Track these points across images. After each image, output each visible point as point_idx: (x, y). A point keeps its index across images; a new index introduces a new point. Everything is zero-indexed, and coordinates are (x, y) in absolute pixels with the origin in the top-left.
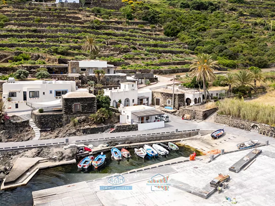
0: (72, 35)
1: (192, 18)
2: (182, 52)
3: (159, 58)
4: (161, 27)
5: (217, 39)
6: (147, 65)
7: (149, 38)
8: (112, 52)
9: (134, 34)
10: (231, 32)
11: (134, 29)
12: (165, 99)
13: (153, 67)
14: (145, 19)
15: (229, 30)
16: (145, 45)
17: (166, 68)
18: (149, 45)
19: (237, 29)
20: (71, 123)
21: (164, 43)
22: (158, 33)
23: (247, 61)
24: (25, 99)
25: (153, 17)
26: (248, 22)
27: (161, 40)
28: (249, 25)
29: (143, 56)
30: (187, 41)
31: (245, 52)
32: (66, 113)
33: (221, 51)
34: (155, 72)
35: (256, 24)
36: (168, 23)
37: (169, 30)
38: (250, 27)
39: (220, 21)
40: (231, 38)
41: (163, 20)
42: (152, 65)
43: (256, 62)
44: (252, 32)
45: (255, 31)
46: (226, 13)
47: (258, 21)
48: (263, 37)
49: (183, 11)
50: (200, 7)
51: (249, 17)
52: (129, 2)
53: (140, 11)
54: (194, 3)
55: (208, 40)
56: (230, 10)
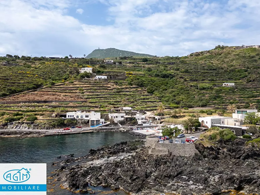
0: (111, 96)
1: (160, 83)
2: (155, 101)
3: (146, 105)
4: (146, 88)
5: (172, 94)
6: (142, 108)
7: (141, 95)
8: (128, 103)
9: (134, 94)
10: (179, 91)
11: (134, 91)
12: (149, 119)
13: (144, 108)
14: (138, 85)
16: (139, 99)
17: (149, 109)
18: (141, 99)
19: (182, 89)
20: (127, 123)
21: (148, 97)
22: (144, 92)
23: (184, 105)
24: (114, 118)
25: (142, 84)
26: (188, 85)
27: (146, 95)
28: (188, 86)
29: (140, 104)
30: (158, 96)
31: (184, 101)
32: (126, 121)
33: (172, 101)
34: (145, 110)
35: (191, 86)
36: (149, 87)
37: (149, 91)
38: (189, 88)
39: (174, 84)
40: (178, 94)
41: (146, 85)
42: (144, 107)
43: (187, 106)
44: (189, 90)
45: (191, 90)
46: (178, 80)
47: (192, 84)
48: (194, 93)
49: (156, 79)
50: (165, 76)
51: (189, 82)
52: (129, 76)
53: (135, 81)
54: (162, 74)
55: (167, 95)
56: (180, 78)
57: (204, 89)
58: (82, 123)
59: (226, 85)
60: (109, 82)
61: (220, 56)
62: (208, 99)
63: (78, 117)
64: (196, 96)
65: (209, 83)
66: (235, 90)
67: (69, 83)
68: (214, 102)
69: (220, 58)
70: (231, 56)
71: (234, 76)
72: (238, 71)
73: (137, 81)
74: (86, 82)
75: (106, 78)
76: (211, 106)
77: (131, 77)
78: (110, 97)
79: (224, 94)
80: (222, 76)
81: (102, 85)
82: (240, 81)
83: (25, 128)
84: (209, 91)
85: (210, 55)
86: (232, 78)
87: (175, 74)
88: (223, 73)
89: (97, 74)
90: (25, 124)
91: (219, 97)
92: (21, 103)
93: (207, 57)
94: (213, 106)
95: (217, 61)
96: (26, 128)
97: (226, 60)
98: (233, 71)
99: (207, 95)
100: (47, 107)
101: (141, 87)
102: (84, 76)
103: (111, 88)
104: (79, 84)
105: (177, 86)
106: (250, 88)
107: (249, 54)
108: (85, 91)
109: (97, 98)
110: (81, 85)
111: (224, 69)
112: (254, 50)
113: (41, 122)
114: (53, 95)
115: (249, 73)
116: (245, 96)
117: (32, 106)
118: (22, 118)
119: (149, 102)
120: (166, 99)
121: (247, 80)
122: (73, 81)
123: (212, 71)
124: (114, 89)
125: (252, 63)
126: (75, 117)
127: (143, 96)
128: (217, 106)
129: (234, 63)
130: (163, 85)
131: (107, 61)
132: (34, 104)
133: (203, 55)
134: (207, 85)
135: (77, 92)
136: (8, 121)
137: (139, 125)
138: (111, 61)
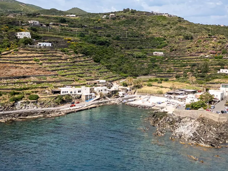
2: (107, 71)
4: (91, 57)
5: (116, 63)
9: (87, 64)
14: (83, 53)
15: (120, 59)
17: (110, 79)
20: (113, 96)
23: (131, 74)
24: (100, 91)
26: (125, 53)
28: (126, 55)
30: (105, 65)
31: (129, 70)
33: (121, 70)
35: (129, 55)
36: (94, 55)
37: (96, 60)
39: (114, 53)
40: (121, 63)
43: (134, 74)
45: (129, 58)
46: (114, 47)
47: (130, 53)
48: (133, 61)
49: (94, 46)
50: (102, 43)
51: (125, 50)
52: (71, 43)
53: (79, 49)
54: (99, 42)
55: (113, 64)
56: (116, 46)
57: (140, 57)
58: (76, 98)
59: (157, 54)
60: (56, 51)
61: (136, 22)
62: (147, 68)
63: (71, 92)
64: (136, 65)
65: (140, 51)
66: (165, 59)
67: (14, 51)
68: (153, 70)
69: (136, 24)
70: (145, 23)
72: (157, 39)
73: (81, 49)
74: (32, 50)
75: (50, 46)
76: (152, 74)
77: (73, 44)
78: (71, 69)
79: (159, 63)
80: (147, 44)
81: (51, 54)
82: (163, 49)
83: (34, 107)
84: (145, 59)
85: (127, 20)
86: (155, 46)
87: (109, 41)
88: (146, 41)
89: (36, 40)
90: (31, 103)
91: (156, 66)
92: (3, 80)
93: (124, 22)
94: (154, 74)
95: (135, 27)
97: (143, 26)
98: (153, 39)
99: (145, 64)
100: (32, 83)
101: (86, 55)
102: (26, 42)
103: (64, 57)
104: (26, 53)
105: (116, 54)
106: (175, 57)
107: (161, 21)
108: (41, 62)
109: (61, 70)
110: (29, 54)
111: (144, 36)
112: (164, 18)
113: (45, 101)
114: (16, 68)
115: (168, 42)
116: (178, 65)
117: (17, 83)
118: (24, 97)
119: (104, 72)
120: (114, 68)
121: (171, 50)
122: (17, 48)
123: (137, 38)
124: (68, 58)
125: (166, 31)
126: (69, 93)
127: (94, 65)
128: (159, 75)
129: (150, 30)
130: (104, 53)
131: (32, 23)
132: (16, 80)
133: (119, 19)
134: (141, 54)
135: (34, 64)
136: (14, 101)
137: (122, 97)
138: (36, 22)
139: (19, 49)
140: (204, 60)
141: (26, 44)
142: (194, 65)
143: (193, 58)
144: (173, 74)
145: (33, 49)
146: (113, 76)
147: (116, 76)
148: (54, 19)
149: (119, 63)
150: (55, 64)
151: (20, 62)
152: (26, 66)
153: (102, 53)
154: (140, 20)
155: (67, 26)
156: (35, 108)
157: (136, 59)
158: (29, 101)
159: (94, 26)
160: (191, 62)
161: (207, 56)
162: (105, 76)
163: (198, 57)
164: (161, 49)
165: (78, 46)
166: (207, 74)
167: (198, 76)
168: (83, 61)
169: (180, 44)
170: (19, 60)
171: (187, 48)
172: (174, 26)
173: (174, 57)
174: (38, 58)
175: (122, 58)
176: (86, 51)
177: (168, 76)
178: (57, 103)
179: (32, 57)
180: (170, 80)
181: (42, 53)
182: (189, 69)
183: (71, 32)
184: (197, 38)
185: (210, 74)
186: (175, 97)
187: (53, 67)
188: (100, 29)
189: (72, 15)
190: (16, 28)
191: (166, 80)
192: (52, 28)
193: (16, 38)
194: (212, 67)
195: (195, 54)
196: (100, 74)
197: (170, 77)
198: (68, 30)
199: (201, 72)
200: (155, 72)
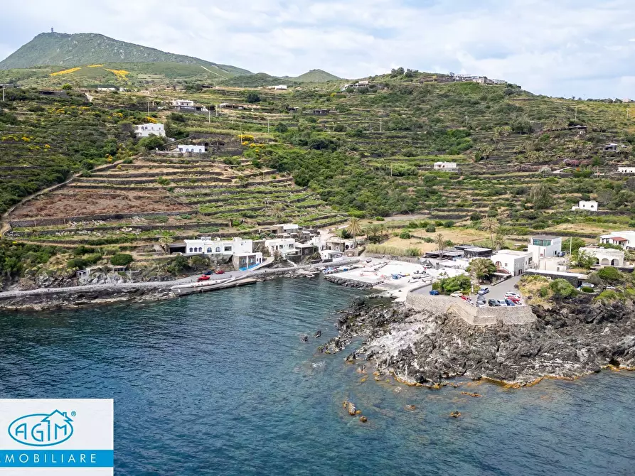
2: (319, 205)
3: (308, 214)
4: (289, 175)
5: (344, 188)
6: (305, 221)
7: (287, 191)
9: (276, 189)
11: (272, 182)
12: (335, 246)
14: (273, 167)
15: (354, 178)
16: (292, 202)
17: (318, 222)
18: (295, 201)
20: (305, 259)
21: (301, 195)
23: (373, 211)
24: (277, 249)
25: (280, 165)
26: (370, 166)
28: (370, 170)
30: (319, 191)
31: (371, 201)
32: (302, 255)
33: (351, 202)
34: (314, 227)
35: (377, 169)
36: (296, 171)
37: (300, 180)
38: (372, 172)
39: (343, 165)
40: (356, 186)
41: (290, 167)
43: (380, 212)
44: (374, 178)
45: (377, 176)
46: (347, 153)
47: (379, 165)
48: (385, 183)
49: (303, 151)
50: (320, 146)
51: (370, 159)
52: (250, 145)
53: (265, 157)
54: (314, 141)
55: (337, 190)
56: (352, 150)
57: (401, 174)
58: (219, 263)
59: (442, 167)
60: (213, 162)
61: (411, 97)
62: (414, 197)
63: (209, 250)
64: (390, 191)
65: (406, 160)
66: (459, 178)
67: (124, 163)
68: (425, 203)
69: (411, 101)
70: (432, 99)
71: (447, 144)
72: (453, 134)
73: (269, 157)
74: (162, 161)
75: (203, 151)
76: (424, 211)
77: (254, 147)
78: (235, 199)
79: (442, 186)
80: (425, 145)
81: (200, 169)
82: (461, 156)
83: (117, 280)
84: (413, 179)
85: (391, 94)
86: (445, 150)
87: (339, 139)
88: (425, 137)
89: (176, 139)
90: (113, 271)
91: (434, 193)
92: (70, 222)
93: (385, 98)
94: (427, 211)
95: (407, 109)
96: (119, 281)
97: (425, 107)
98: (442, 134)
99: (411, 189)
100: (131, 229)
101: (280, 171)
102: (153, 145)
103: (225, 176)
104: (147, 167)
105: (348, 167)
106: (484, 173)
107: (466, 94)
108: (173, 185)
109: (210, 201)
110: (154, 169)
111: (424, 128)
112: (475, 87)
113: (146, 267)
114: (114, 197)
115: (475, 140)
116: (483, 192)
117: (98, 229)
118: (100, 258)
119: (309, 207)
120: (337, 198)
121: (476, 157)
122: (131, 158)
123: (404, 133)
124: (233, 178)
125: (475, 116)
126: (204, 251)
127: (292, 192)
128: (435, 213)
129: (441, 114)
130: (322, 167)
131: (179, 104)
132: (98, 224)
133: (375, 92)
134: (405, 167)
135: (157, 189)
136: (77, 268)
137: (326, 261)
138: (187, 104)
139: (134, 159)
140: (548, 181)
141: (152, 148)
142: (521, 192)
143: (522, 176)
144: (468, 211)
145: (165, 158)
146: (329, 215)
147: (336, 216)
148: (238, 95)
149: (350, 188)
150: (202, 190)
151: (127, 186)
152: (135, 195)
153: (317, 165)
154: (421, 92)
155: (255, 109)
156: (121, 281)
157: (391, 178)
158: (111, 266)
159: (315, 108)
160: (517, 186)
161: (558, 172)
162: (308, 216)
163: (537, 173)
164: (455, 157)
165: (263, 151)
166: (547, 211)
167: (523, 216)
168: (268, 183)
169: (501, 145)
170: (128, 183)
171: (515, 153)
172: (494, 103)
173: (482, 174)
174: (170, 177)
175: (361, 175)
176: (280, 162)
177: (456, 215)
178: (170, 272)
179: (157, 174)
180: (458, 224)
181: (181, 167)
182: (507, 200)
183: (262, 122)
184: (541, 130)
185: (552, 213)
186: (438, 264)
187: (195, 196)
188: (325, 115)
189: (280, 87)
190: (139, 116)
191: (449, 226)
192: (220, 115)
193: (134, 136)
194: (561, 196)
195: (531, 167)
196: (299, 212)
197: (460, 217)
198: (256, 119)
199: (531, 208)
200: (428, 207)
